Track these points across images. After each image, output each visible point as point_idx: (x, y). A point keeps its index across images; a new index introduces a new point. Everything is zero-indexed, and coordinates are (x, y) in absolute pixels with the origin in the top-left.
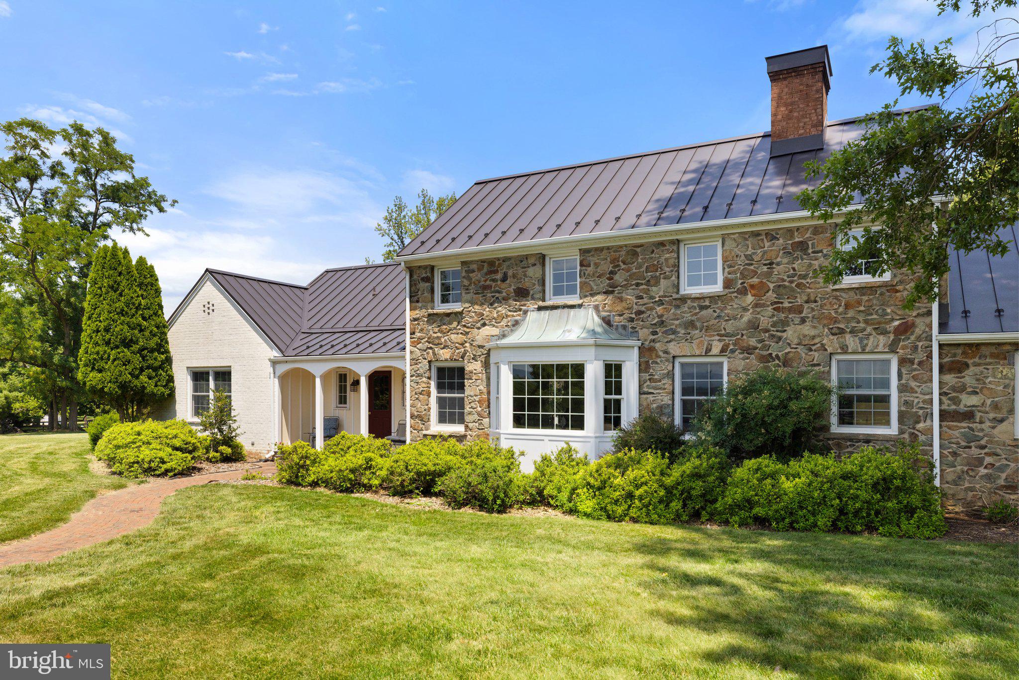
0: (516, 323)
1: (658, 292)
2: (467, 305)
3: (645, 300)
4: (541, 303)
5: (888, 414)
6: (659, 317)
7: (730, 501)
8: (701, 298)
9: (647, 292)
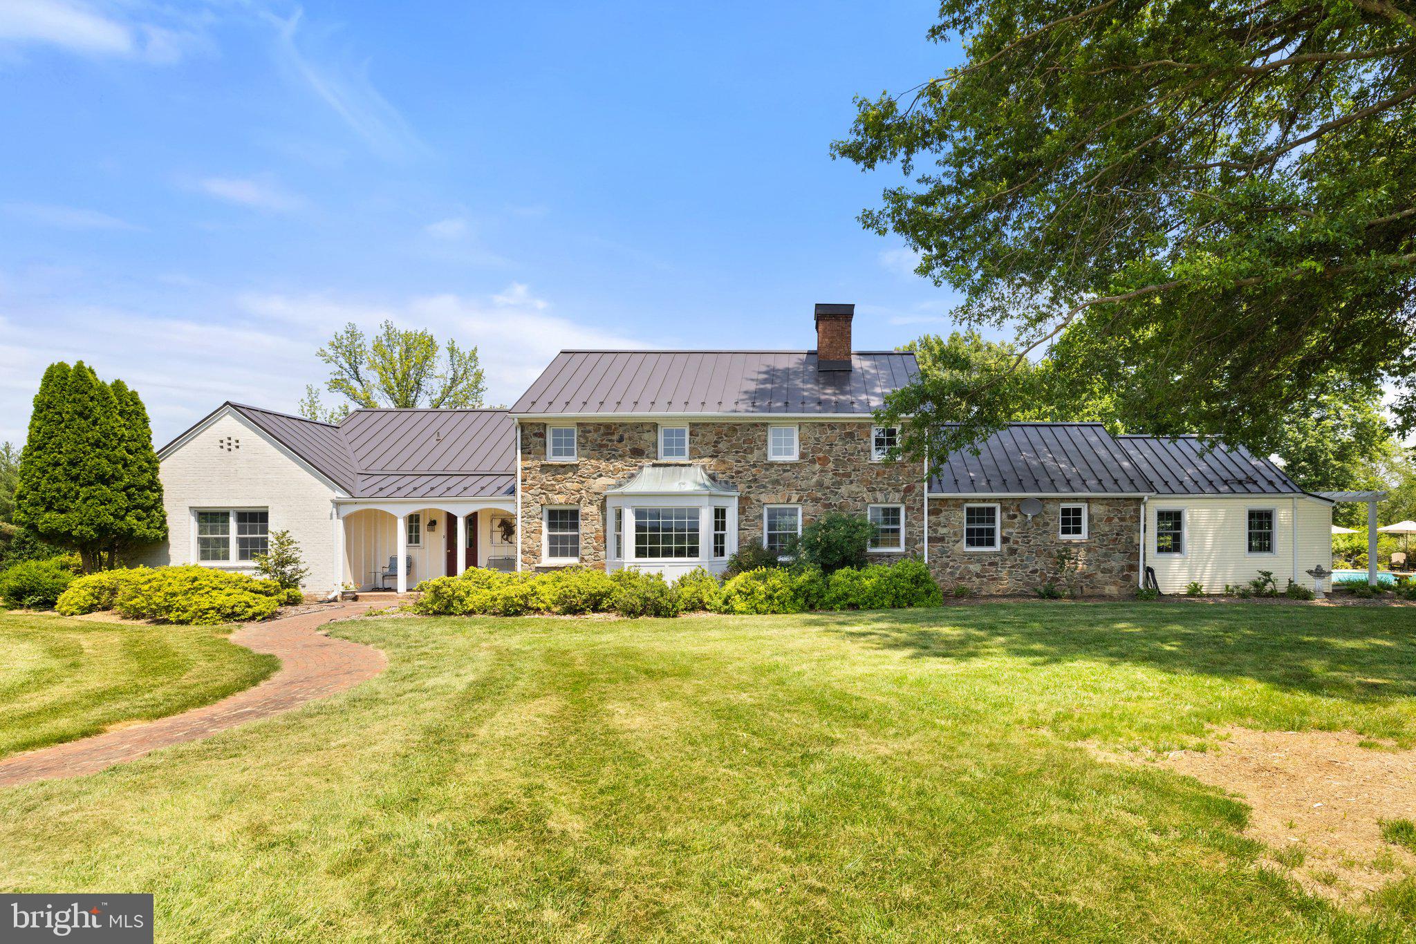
0: (632, 476)
1: (752, 458)
2: (583, 459)
3: (743, 464)
4: (655, 461)
5: (898, 540)
6: (754, 476)
7: (834, 596)
8: (785, 464)
9: (744, 458)
